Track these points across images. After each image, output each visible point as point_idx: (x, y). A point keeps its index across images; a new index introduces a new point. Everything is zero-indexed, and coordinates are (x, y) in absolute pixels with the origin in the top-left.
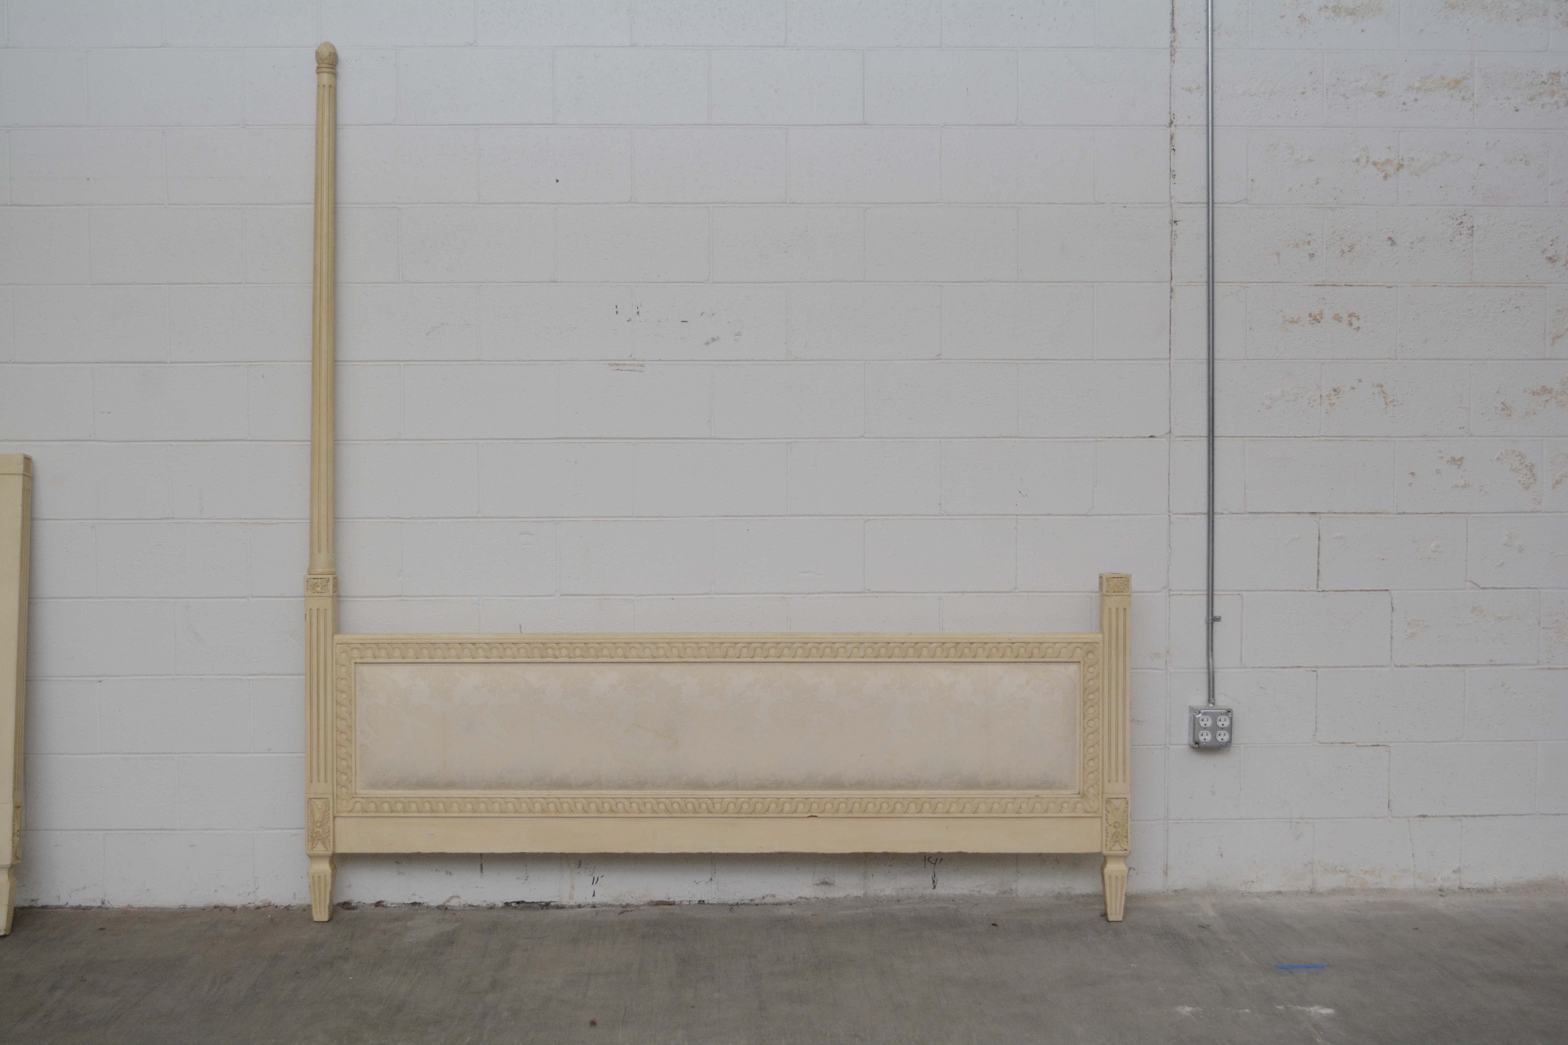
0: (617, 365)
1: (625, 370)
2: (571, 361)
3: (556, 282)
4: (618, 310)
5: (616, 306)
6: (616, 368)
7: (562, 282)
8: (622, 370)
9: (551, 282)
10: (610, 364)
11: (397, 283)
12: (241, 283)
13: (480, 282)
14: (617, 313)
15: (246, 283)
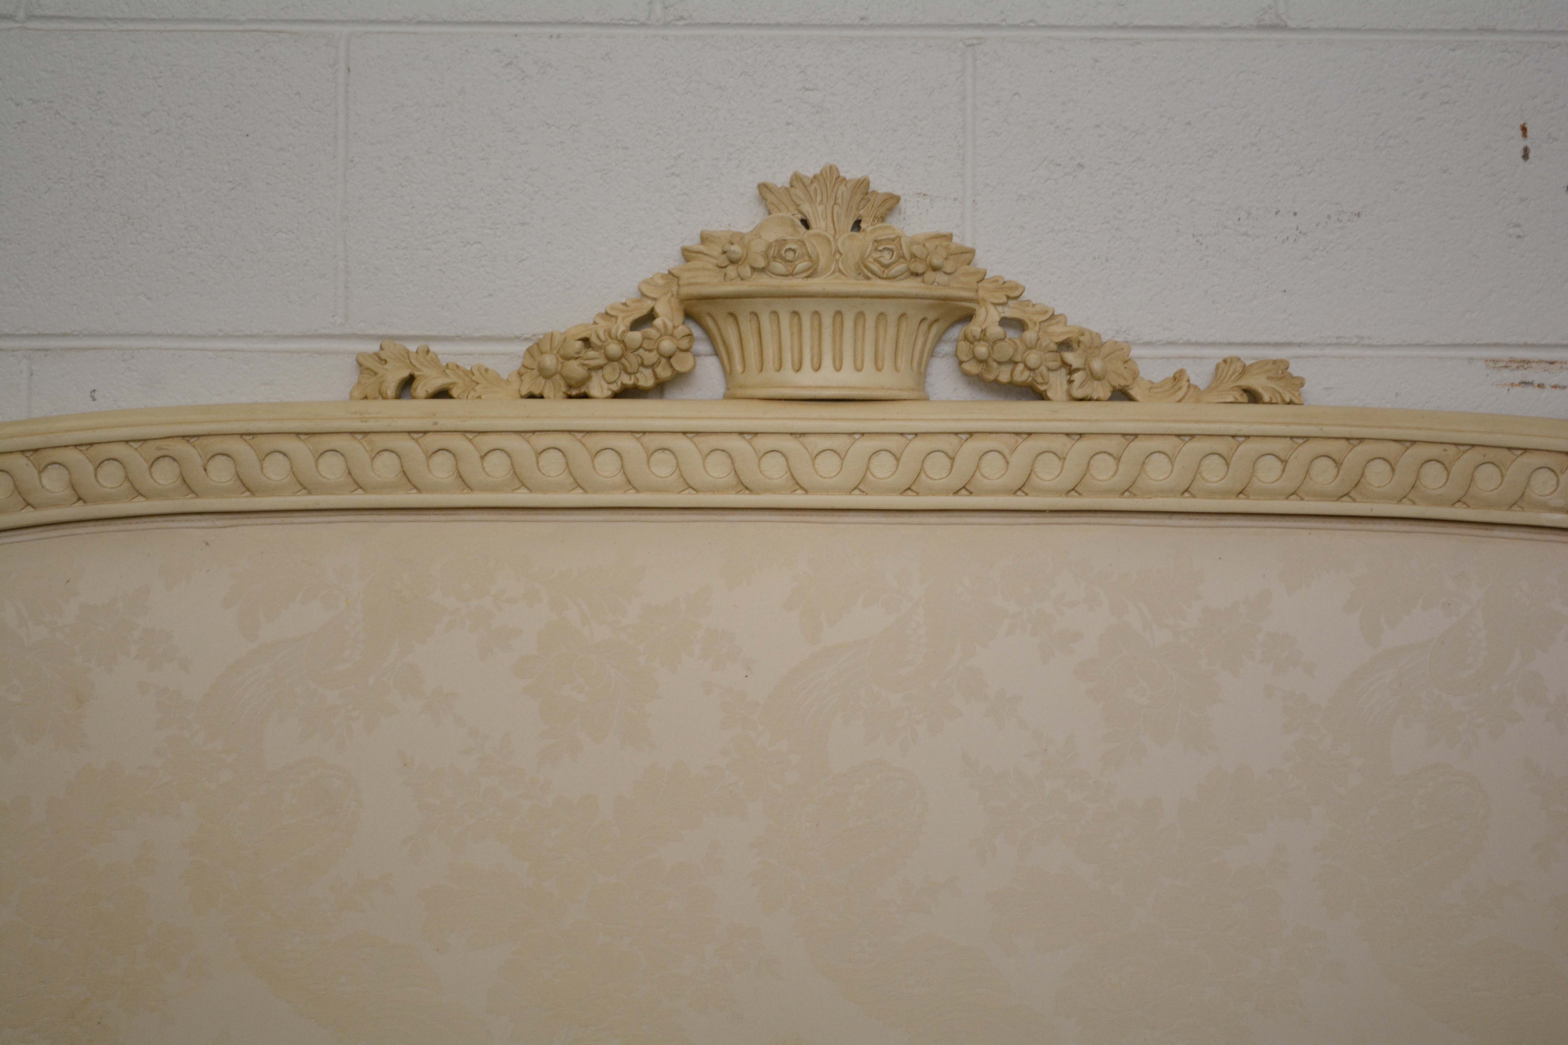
0: (1525, 363)
1: (1555, 387)
2: (1338, 345)
3: (1285, 28)
4: (1528, 143)
5: (1524, 129)
6: (1519, 375)
7: (1306, 29)
8: (1540, 386)
9: (1262, 27)
10: (1494, 361)
11: (643, 25)
12: (10, 18)
13: (979, 26)
14: (1526, 155)
15: (31, 17)
